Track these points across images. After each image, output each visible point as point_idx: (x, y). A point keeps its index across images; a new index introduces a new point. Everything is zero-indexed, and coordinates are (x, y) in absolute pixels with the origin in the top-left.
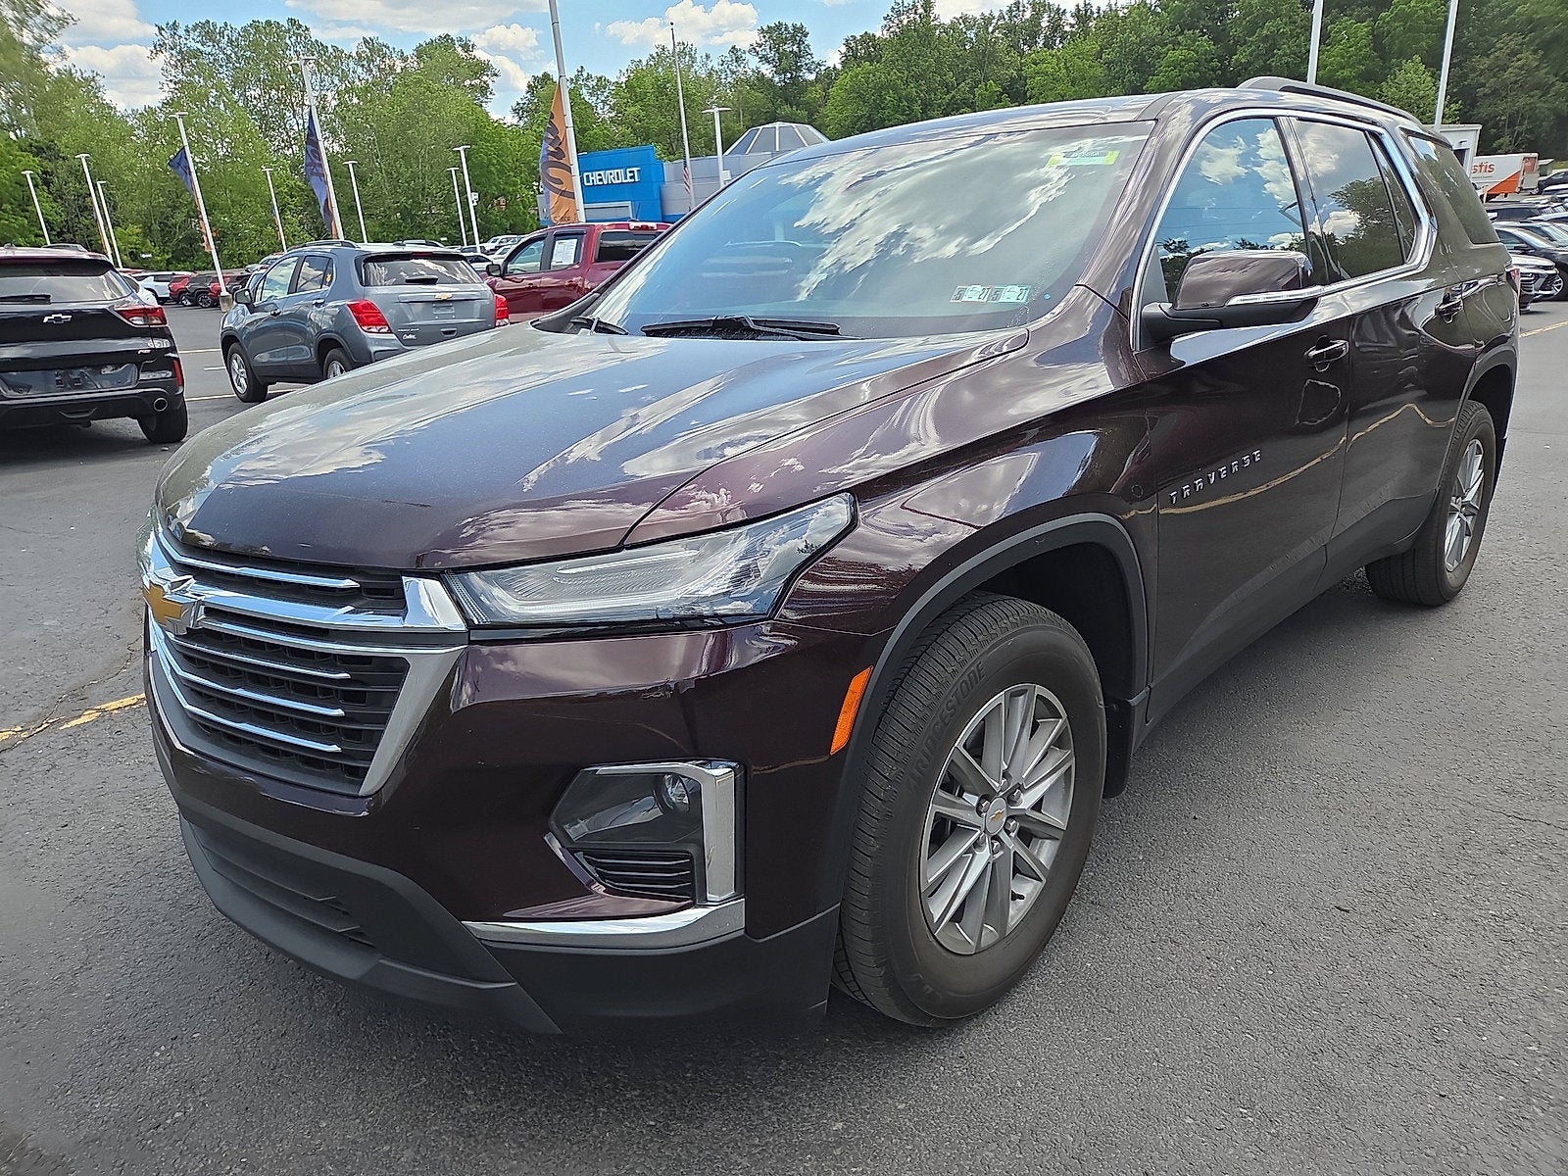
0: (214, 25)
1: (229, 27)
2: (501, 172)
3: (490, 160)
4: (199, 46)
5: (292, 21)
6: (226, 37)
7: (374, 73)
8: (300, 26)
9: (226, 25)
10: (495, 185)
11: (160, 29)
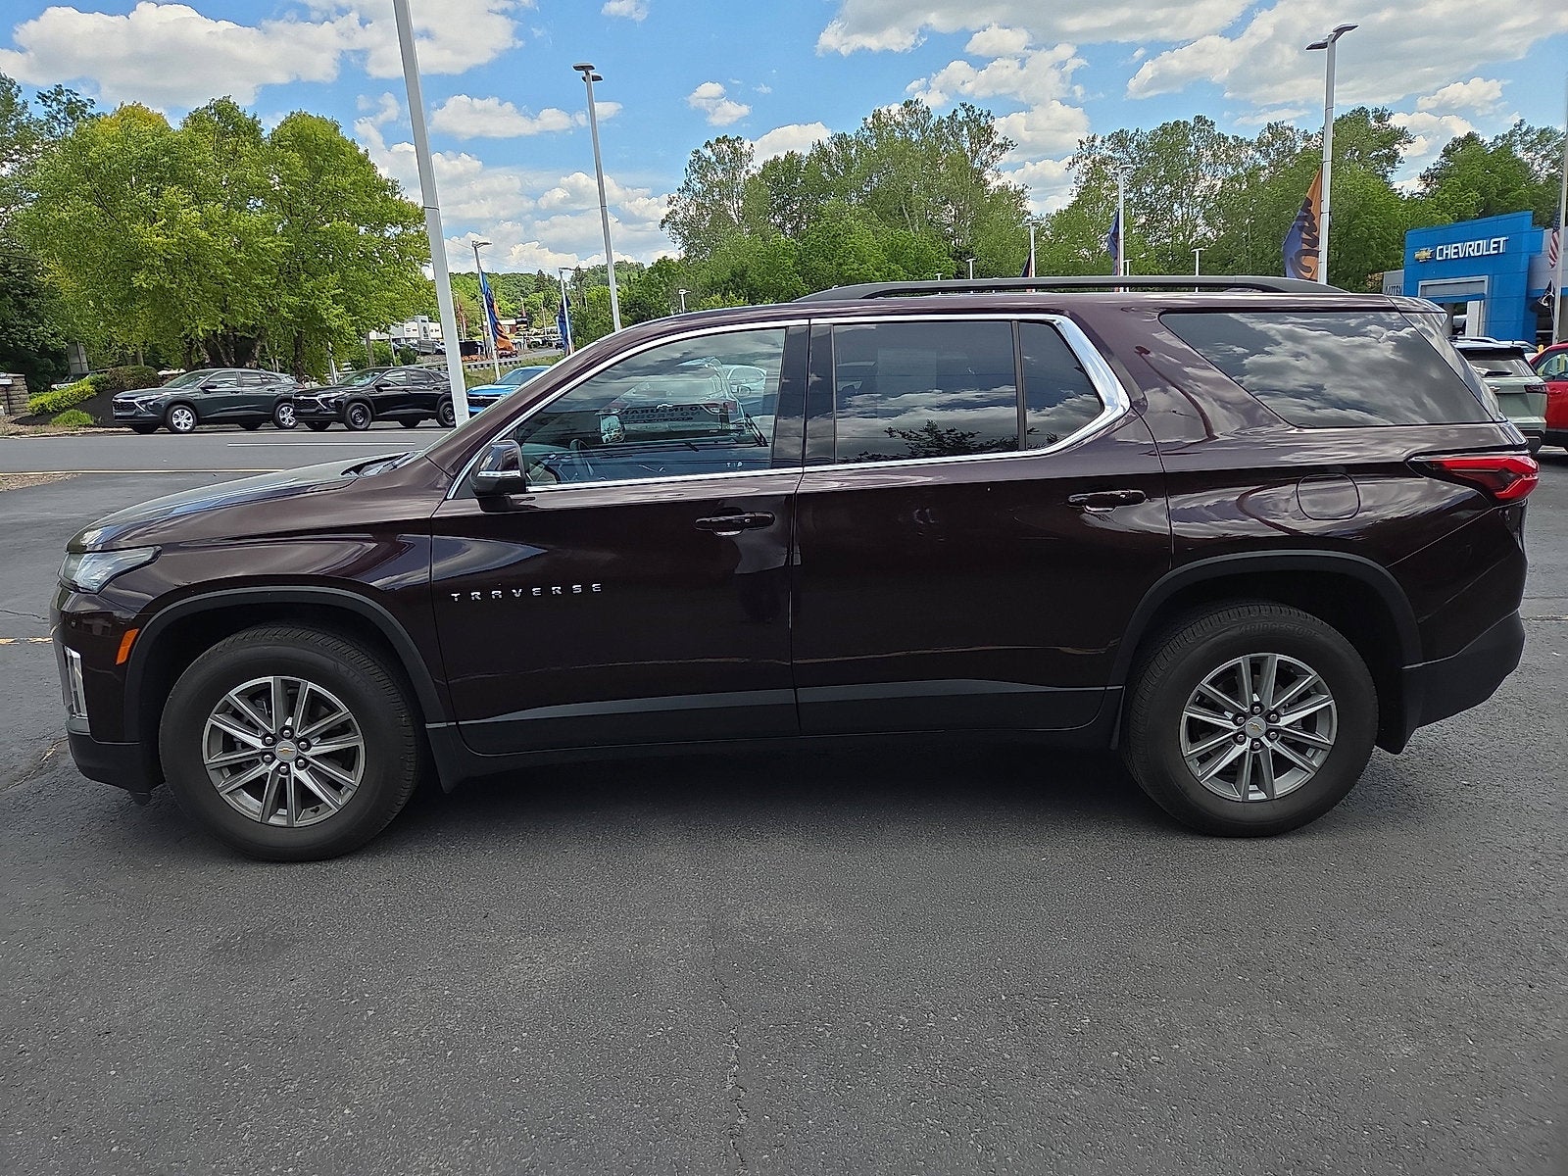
0: (1127, 133)
1: (1139, 133)
2: (1383, 246)
3: (1371, 234)
4: (1110, 153)
5: (1199, 119)
6: (1135, 142)
7: (1272, 157)
8: (1206, 122)
9: (1137, 131)
10: (1371, 260)
11: (1081, 143)
